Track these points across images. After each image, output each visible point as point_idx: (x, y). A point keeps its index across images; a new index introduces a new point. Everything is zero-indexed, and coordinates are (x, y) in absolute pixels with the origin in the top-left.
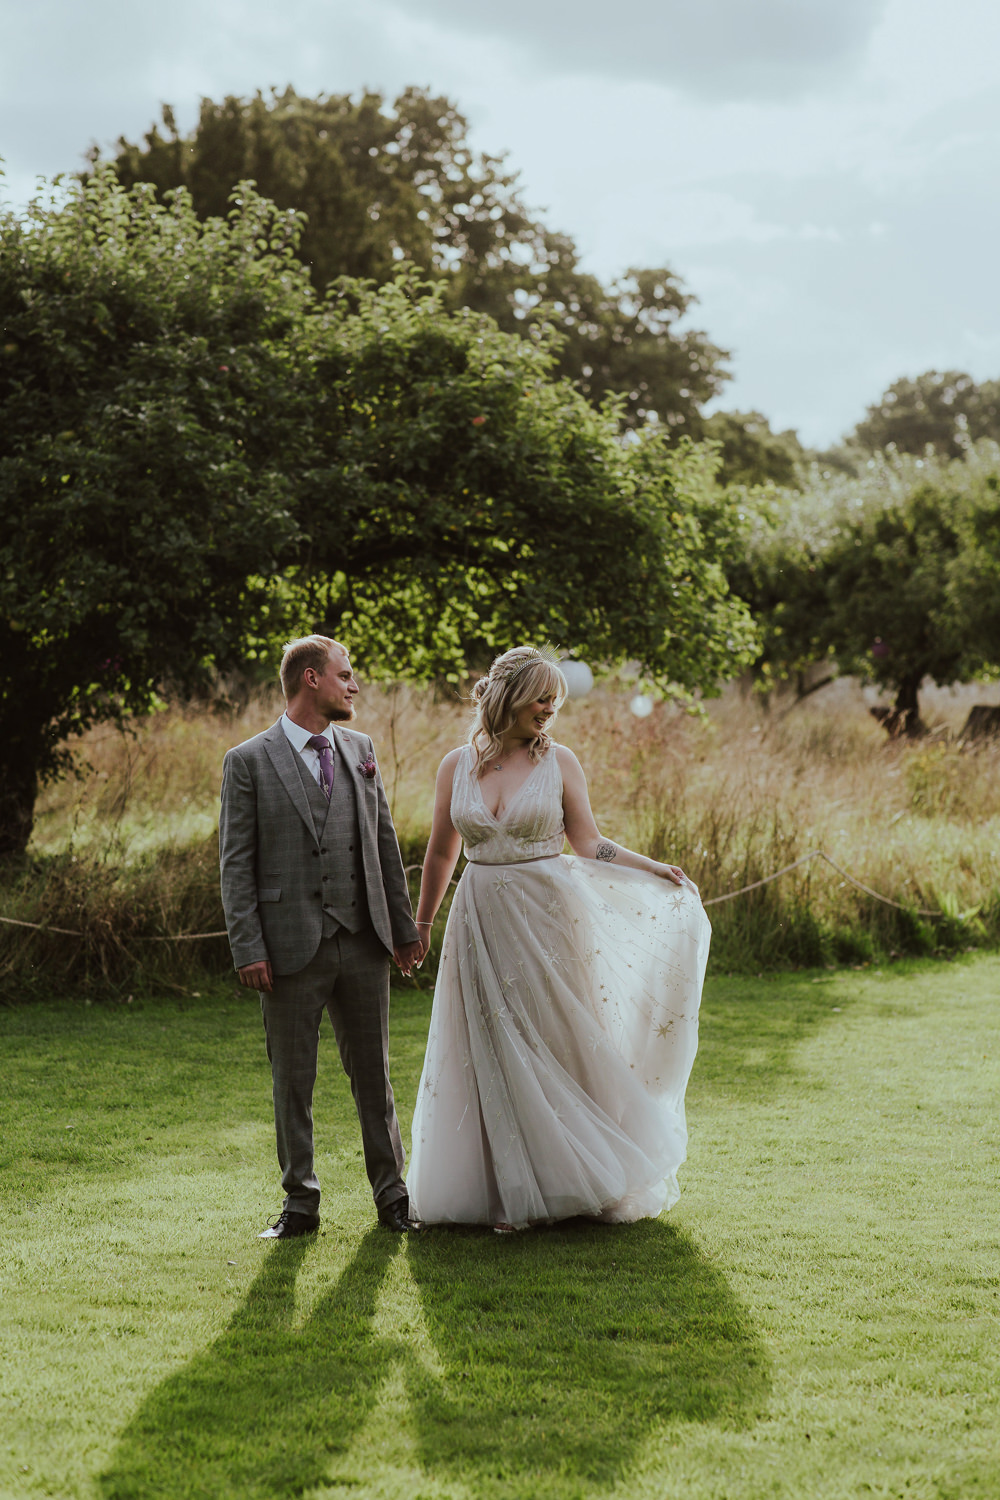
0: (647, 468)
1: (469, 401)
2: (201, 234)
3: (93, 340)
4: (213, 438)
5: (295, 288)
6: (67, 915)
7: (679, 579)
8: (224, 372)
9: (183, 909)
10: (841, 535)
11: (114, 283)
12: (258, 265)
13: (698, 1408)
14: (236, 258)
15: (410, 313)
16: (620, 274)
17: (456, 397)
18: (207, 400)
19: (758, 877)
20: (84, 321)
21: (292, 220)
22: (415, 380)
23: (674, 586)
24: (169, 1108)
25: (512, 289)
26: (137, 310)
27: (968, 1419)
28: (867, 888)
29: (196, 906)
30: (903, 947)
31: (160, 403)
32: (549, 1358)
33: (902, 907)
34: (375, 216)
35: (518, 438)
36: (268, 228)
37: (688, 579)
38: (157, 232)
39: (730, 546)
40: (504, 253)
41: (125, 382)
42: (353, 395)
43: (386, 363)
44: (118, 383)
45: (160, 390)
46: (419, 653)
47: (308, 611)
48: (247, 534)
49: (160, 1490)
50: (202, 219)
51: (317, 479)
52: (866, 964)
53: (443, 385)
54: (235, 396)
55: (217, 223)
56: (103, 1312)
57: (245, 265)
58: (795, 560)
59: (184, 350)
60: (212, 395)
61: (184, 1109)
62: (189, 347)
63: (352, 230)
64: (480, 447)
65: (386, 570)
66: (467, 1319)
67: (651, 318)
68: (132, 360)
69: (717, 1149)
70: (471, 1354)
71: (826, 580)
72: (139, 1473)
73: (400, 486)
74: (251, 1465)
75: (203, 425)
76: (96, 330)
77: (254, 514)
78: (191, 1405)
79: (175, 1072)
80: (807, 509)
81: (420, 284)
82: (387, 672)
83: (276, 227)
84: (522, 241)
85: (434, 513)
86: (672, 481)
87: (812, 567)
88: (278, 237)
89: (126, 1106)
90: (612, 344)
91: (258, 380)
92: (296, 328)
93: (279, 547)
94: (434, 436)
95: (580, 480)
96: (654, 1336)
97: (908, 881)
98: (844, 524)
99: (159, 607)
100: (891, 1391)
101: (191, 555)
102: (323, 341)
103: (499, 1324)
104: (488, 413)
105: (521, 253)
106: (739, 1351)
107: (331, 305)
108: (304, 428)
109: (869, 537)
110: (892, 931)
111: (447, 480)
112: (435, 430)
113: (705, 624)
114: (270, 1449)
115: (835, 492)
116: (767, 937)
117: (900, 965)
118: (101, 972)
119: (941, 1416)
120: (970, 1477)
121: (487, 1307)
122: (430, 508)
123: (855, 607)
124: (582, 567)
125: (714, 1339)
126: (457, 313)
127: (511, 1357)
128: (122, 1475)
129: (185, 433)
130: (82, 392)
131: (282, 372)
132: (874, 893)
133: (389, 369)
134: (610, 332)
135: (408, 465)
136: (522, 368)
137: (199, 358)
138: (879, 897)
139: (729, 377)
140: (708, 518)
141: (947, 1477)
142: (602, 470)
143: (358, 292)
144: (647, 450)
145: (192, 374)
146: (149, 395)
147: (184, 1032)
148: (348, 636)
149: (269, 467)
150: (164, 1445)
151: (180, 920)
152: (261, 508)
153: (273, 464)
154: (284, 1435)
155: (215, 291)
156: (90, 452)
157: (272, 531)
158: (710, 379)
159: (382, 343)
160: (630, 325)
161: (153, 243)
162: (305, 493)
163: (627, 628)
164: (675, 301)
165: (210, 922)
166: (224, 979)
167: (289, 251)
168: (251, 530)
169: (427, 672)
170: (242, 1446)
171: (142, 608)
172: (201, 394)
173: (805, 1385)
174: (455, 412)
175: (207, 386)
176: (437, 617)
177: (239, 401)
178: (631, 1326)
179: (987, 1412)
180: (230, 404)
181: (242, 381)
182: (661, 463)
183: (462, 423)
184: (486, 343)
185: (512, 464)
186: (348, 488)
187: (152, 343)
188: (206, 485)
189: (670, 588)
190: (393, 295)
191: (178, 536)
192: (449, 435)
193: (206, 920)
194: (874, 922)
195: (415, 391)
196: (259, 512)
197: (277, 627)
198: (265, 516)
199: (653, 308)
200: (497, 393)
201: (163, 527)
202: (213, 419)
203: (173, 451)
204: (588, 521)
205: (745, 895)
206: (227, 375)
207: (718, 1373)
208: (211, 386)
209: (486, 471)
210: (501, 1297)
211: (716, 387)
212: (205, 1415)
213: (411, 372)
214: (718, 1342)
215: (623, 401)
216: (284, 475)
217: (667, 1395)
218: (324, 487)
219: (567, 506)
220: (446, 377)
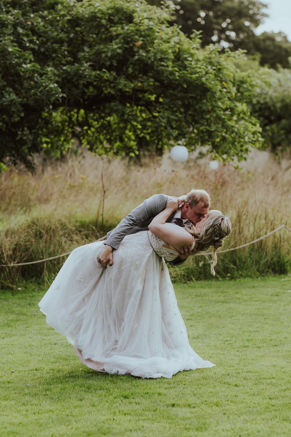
0: (210, 63)
1: (134, 35)
4: (24, 53)
7: (225, 110)
8: (28, 25)
9: (14, 253)
13: (201, 428)
17: (128, 34)
18: (21, 37)
19: (259, 237)
22: (111, 27)
24: (6, 332)
29: (19, 252)
32: (147, 413)
35: (155, 51)
37: (229, 110)
42: (84, 34)
43: (99, 20)
46: (117, 144)
48: (39, 94)
51: (69, 70)
53: (123, 28)
54: (33, 35)
59: (11, 15)
60: (23, 35)
61: (12, 332)
62: (13, 14)
64: (139, 55)
65: (102, 108)
66: (117, 402)
69: (227, 343)
70: (117, 413)
73: (105, 72)
75: (19, 47)
77: (42, 85)
78: (9, 430)
79: (10, 319)
85: (119, 84)
86: (222, 68)
91: (43, 28)
93: (53, 99)
94: (119, 51)
95: (181, 68)
96: (189, 406)
100: (275, 422)
101: (15, 103)
103: (130, 403)
104: (143, 40)
106: (221, 410)
108: (63, 48)
111: (125, 69)
112: (119, 48)
113: (236, 130)
116: (263, 262)
121: (126, 397)
122: (118, 81)
124: (184, 105)
127: (132, 413)
129: (12, 52)
133: (100, 22)
135: (108, 63)
136: (157, 21)
137: (18, 19)
139: (266, 16)
140: (240, 84)
142: (191, 64)
145: (15, 26)
147: (14, 304)
148: (86, 137)
149: (48, 66)
151: (12, 258)
152: (45, 83)
153: (50, 64)
157: (49, 93)
158: (258, 17)
159: (96, 11)
162: (64, 76)
163: (202, 132)
165: (25, 259)
166: (31, 282)
168: (41, 92)
169: (121, 152)
172: (19, 34)
173: (243, 420)
174: (129, 39)
175: (21, 31)
176: (125, 128)
177: (35, 38)
178: (181, 403)
180: (31, 38)
181: (36, 28)
182: (217, 61)
183: (131, 45)
185: (153, 62)
186: (82, 74)
188: (21, 73)
189: (221, 114)
191: (9, 95)
192: (125, 50)
193: (24, 257)
195: (110, 32)
196: (44, 84)
197: (55, 134)
198: (47, 86)
200: (146, 32)
201: (3, 92)
202: (24, 45)
203: (7, 59)
204: (185, 86)
205: (253, 244)
206: (30, 26)
207: (211, 417)
208: (23, 31)
209: (142, 65)
210: (132, 394)
211: (261, 21)
212: (13, 433)
213: (109, 23)
214: (213, 407)
215: (200, 34)
216: (55, 69)
217: (190, 424)
218: (72, 73)
219: (176, 80)
220: (124, 25)
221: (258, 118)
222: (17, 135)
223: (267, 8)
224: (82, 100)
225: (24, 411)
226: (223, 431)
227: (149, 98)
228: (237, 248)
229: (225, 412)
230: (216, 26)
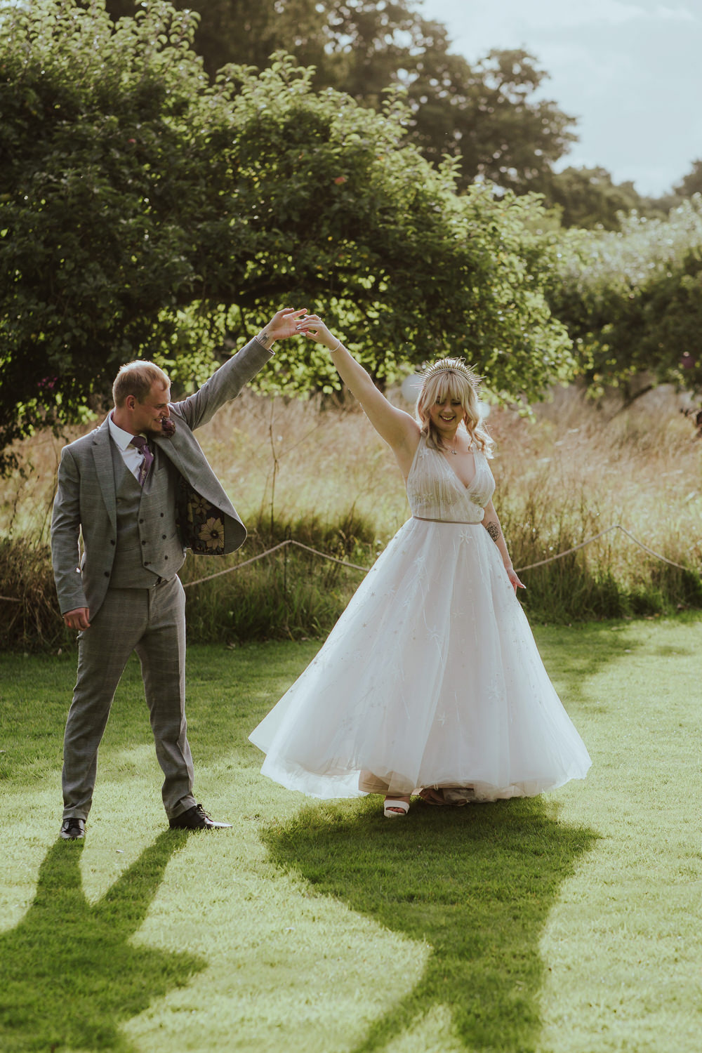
0: (478, 217)
1: (333, 164)
2: (114, 32)
3: (25, 120)
4: (123, 197)
5: (192, 74)
6: (8, 585)
7: (505, 307)
8: (132, 144)
10: (655, 269)
11: (43, 72)
12: (160, 56)
13: (468, 950)
14: (143, 51)
15: (284, 93)
16: (484, 55)
17: (321, 161)
18: (118, 167)
19: (570, 547)
20: (17, 105)
21: (188, 19)
22: (288, 148)
23: (500, 312)
25: (395, 69)
26: (60, 95)
27: (676, 955)
28: (659, 555)
30: (687, 601)
31: (79, 170)
33: (686, 569)
34: (280, 10)
35: (372, 194)
36: (168, 26)
37: (513, 306)
38: (78, 30)
39: (550, 279)
40: (388, 39)
41: (51, 153)
42: (238, 161)
43: (266, 135)
44: (45, 154)
45: (79, 160)
46: (301, 370)
47: (210, 337)
48: (151, 275)
49: (45, 1018)
50: (114, 18)
51: (209, 229)
52: (657, 615)
53: (311, 151)
54: (142, 163)
55: (127, 22)
56: (16, 889)
57: (150, 55)
58: (618, 290)
59: (99, 127)
60: (122, 163)
62: (103, 124)
63: (259, 22)
64: (341, 202)
65: (272, 303)
67: (510, 90)
68: (56, 135)
71: (643, 306)
72: (30, 1006)
73: (276, 234)
74: (117, 999)
75: (114, 186)
76: (27, 111)
77: (157, 259)
78: (75, 955)
80: (629, 248)
81: (292, 70)
82: (275, 386)
83: (174, 24)
84: (403, 29)
85: (305, 255)
86: (498, 228)
87: (632, 295)
88: (176, 33)
89: (49, 734)
90: (479, 113)
91: (160, 150)
92: (191, 107)
93: (177, 285)
94: (303, 193)
95: (422, 227)
96: (444, 899)
97: (691, 549)
98: (656, 260)
99: (81, 336)
100: (620, 937)
101: (106, 293)
102: (214, 117)
103: (323, 892)
104: (348, 174)
105: (402, 39)
106: (507, 908)
107: (220, 87)
108: (198, 188)
109: (679, 270)
110: (678, 589)
111: (314, 229)
112: (304, 188)
113: (525, 343)
114: (133, 987)
115: (652, 233)
116: (576, 594)
117: (684, 615)
118: (36, 630)
119: (656, 953)
120: (671, 997)
122: (301, 252)
123: (665, 328)
124: (426, 297)
125: (490, 900)
126: (322, 92)
128: (17, 1008)
129: (99, 194)
130: (16, 162)
131: (181, 142)
132: (663, 558)
133: (267, 140)
134: (477, 103)
135: (283, 218)
136: (376, 136)
137: (111, 133)
138: (667, 561)
139: (575, 139)
140: (531, 257)
141: (652, 997)
142: (440, 219)
143: (242, 76)
144: (477, 202)
145: (106, 146)
146: (70, 164)
149: (170, 222)
150: (51, 985)
152: (163, 254)
153: (173, 218)
154: (145, 976)
155: (126, 77)
156: (23, 211)
157: (171, 273)
158: (559, 140)
159: (260, 118)
160: (493, 97)
161: (75, 39)
162: (200, 242)
164: (530, 77)
167: (185, 44)
168: (154, 272)
169: (307, 385)
170: (111, 985)
171: (67, 336)
172: (113, 162)
173: (555, 933)
174: (322, 172)
175: (118, 156)
177: (145, 167)
178: (426, 892)
179: (692, 950)
180: (137, 170)
181: (147, 151)
182: (489, 213)
183: (326, 183)
184: (345, 118)
185: (367, 215)
186: (234, 237)
187: (74, 121)
188: (118, 236)
189: (496, 315)
190: (271, 78)
191: (95, 278)
192: (316, 192)
194: (663, 581)
195: (289, 157)
196: (161, 257)
197: (183, 351)
198: (166, 260)
199: (512, 83)
200: (355, 157)
201: (83, 271)
202: (123, 182)
203: (90, 209)
204: (429, 261)
205: (558, 561)
206: (135, 146)
207: (488, 925)
208: (121, 156)
209: (346, 222)
210: (327, 873)
211: (564, 147)
212: (85, 963)
213: (285, 142)
214: (492, 903)
215: (457, 163)
216: (182, 227)
217: (445, 942)
218: (214, 236)
219: (413, 249)
220: (313, 145)
221: (563, 321)
222: (110, 352)
223: (575, 124)
224: (233, 288)
225: (109, 913)
226: (515, 956)
227: (361, 285)
228: (529, 567)
229: (517, 912)
230: (483, 158)
